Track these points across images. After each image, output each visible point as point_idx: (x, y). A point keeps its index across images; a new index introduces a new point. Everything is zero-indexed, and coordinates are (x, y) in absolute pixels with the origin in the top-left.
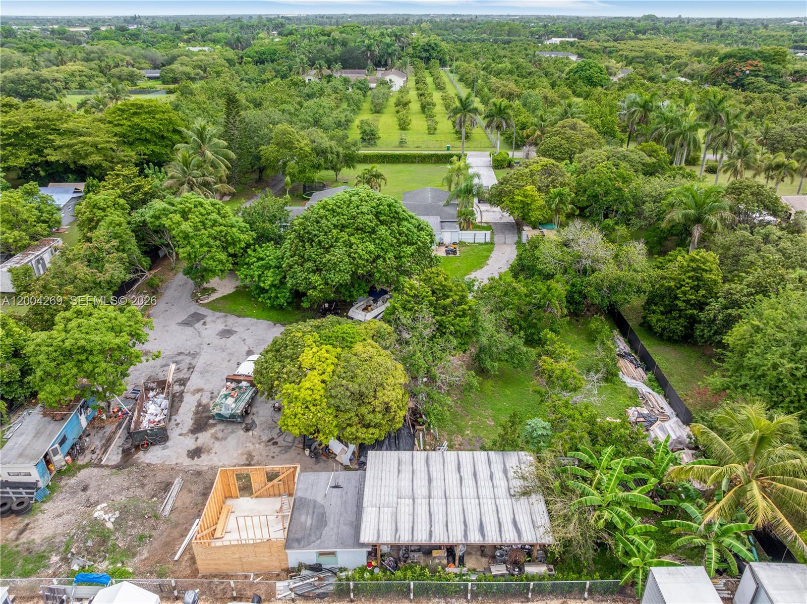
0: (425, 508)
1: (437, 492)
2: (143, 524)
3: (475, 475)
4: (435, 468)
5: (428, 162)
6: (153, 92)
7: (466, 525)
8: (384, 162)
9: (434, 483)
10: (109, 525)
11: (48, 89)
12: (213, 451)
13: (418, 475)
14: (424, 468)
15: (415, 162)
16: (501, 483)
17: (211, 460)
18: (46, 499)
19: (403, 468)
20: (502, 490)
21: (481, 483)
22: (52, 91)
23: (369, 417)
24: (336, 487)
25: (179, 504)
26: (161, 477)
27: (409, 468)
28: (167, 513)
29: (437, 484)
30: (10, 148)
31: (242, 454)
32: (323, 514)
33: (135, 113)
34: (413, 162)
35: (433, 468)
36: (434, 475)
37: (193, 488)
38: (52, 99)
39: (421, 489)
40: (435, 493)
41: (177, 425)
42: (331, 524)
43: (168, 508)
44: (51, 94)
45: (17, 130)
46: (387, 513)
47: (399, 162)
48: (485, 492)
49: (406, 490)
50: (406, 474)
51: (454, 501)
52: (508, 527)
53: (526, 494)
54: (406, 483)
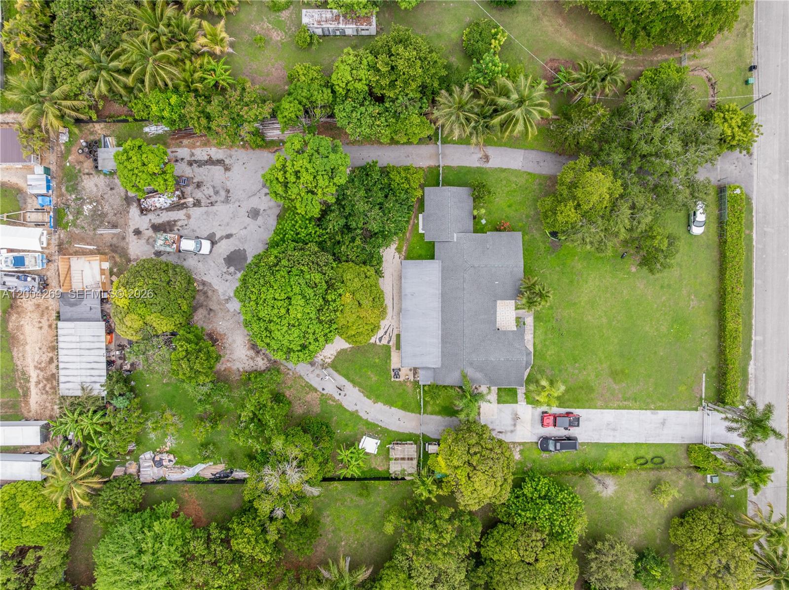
0: (75, 347)
1: (83, 352)
3: (93, 369)
4: (97, 352)
7: (68, 362)
9: (87, 351)
12: (139, 240)
13: (92, 344)
14: (95, 347)
16: (89, 379)
17: (133, 241)
18: (106, 174)
19: (96, 338)
20: (84, 379)
21: (88, 371)
24: (91, 309)
25: (104, 236)
26: (121, 221)
27: (95, 340)
28: (99, 232)
29: (87, 352)
31: (137, 255)
32: (76, 305)
35: (96, 351)
36: (92, 351)
37: (115, 239)
39: (84, 345)
40: (82, 351)
41: (158, 215)
42: (72, 309)
43: (102, 232)
46: (72, 331)
48: (84, 372)
49: (84, 339)
50: (92, 339)
51: (78, 359)
52: (67, 379)
53: (83, 389)
54: (87, 339)
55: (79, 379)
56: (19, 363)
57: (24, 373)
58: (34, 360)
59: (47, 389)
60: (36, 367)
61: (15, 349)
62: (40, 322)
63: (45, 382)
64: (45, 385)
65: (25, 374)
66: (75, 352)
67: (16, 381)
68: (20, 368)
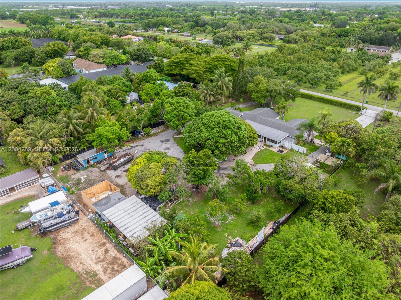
0: (124, 215)
1: (131, 214)
2: (87, 185)
3: (146, 217)
4: (141, 209)
5: (344, 107)
6: (273, 46)
7: (124, 225)
8: (321, 102)
10: (82, 181)
11: (229, 41)
12: (121, 178)
15: (337, 106)
16: (148, 223)
17: (118, 180)
18: (83, 170)
19: (134, 204)
20: (144, 225)
21: (144, 219)
22: (230, 42)
23: (142, 186)
24: (119, 199)
29: (135, 212)
30: (174, 67)
32: (108, 203)
33: (219, 60)
34: (335, 105)
38: (228, 45)
39: (129, 211)
42: (106, 206)
44: (229, 43)
45: (178, 61)
47: (329, 103)
48: (141, 222)
49: (126, 209)
50: (132, 206)
51: (131, 219)
52: (132, 233)
53: (148, 230)
54: (129, 207)
55: (141, 227)
56: (80, 270)
57: (88, 273)
58: (92, 260)
59: (116, 268)
60: (96, 263)
61: (72, 264)
62: (83, 238)
63: (111, 266)
64: (113, 268)
65: (90, 273)
66: (126, 218)
67: (85, 283)
68: (83, 272)
